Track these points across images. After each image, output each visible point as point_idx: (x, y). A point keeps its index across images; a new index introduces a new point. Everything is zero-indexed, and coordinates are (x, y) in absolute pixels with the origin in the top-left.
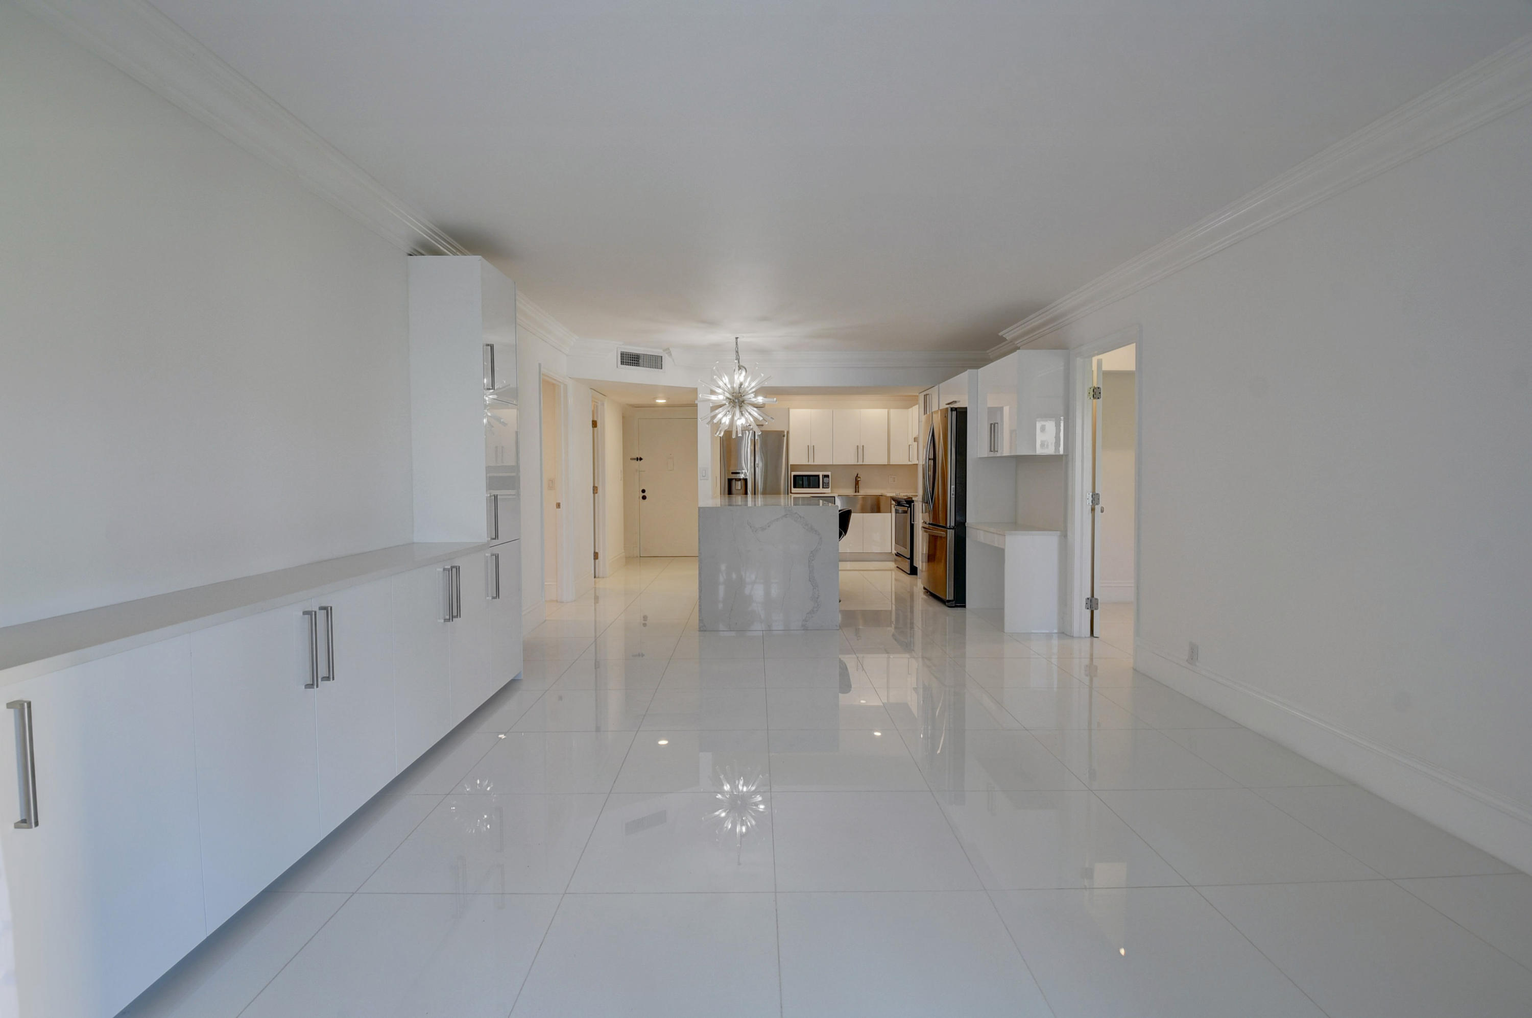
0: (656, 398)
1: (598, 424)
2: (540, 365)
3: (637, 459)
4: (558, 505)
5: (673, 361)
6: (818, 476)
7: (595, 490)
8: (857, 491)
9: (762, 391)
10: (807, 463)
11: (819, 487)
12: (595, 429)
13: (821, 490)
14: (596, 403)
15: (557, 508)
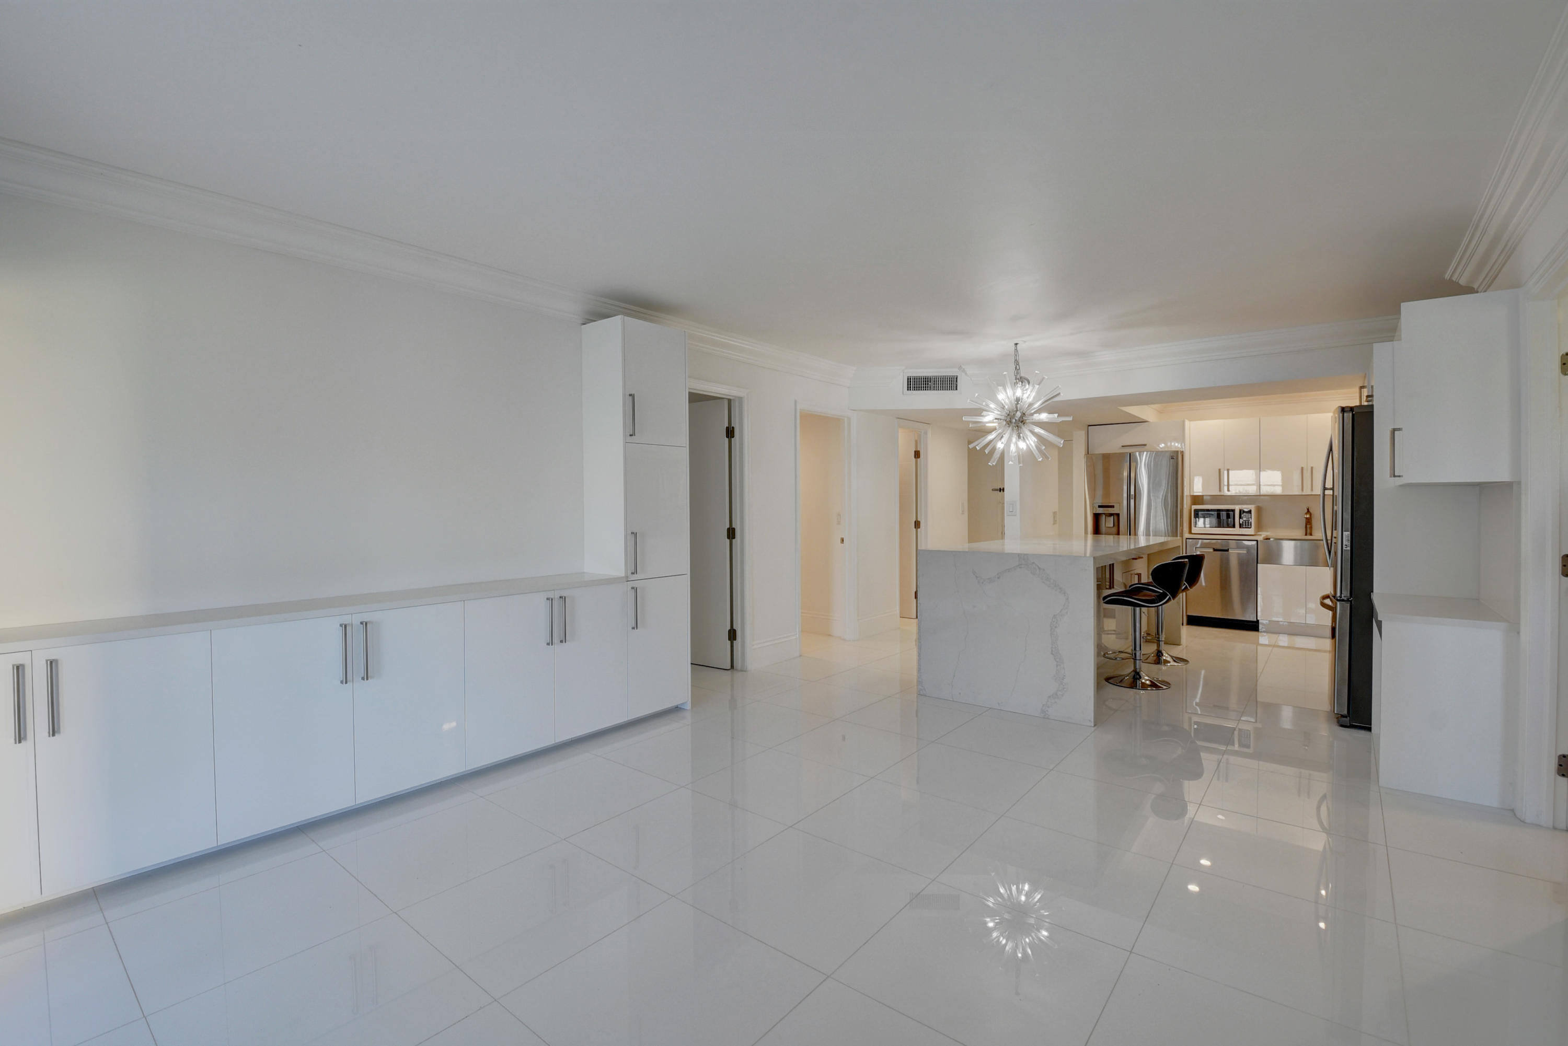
1: (923, 455)
2: (796, 402)
3: (999, 490)
4: (842, 541)
5: (971, 379)
6: (1233, 511)
7: (918, 524)
8: (1309, 533)
9: (1048, 407)
10: (1219, 494)
11: (1234, 526)
12: (919, 459)
13: (1237, 530)
14: (918, 433)
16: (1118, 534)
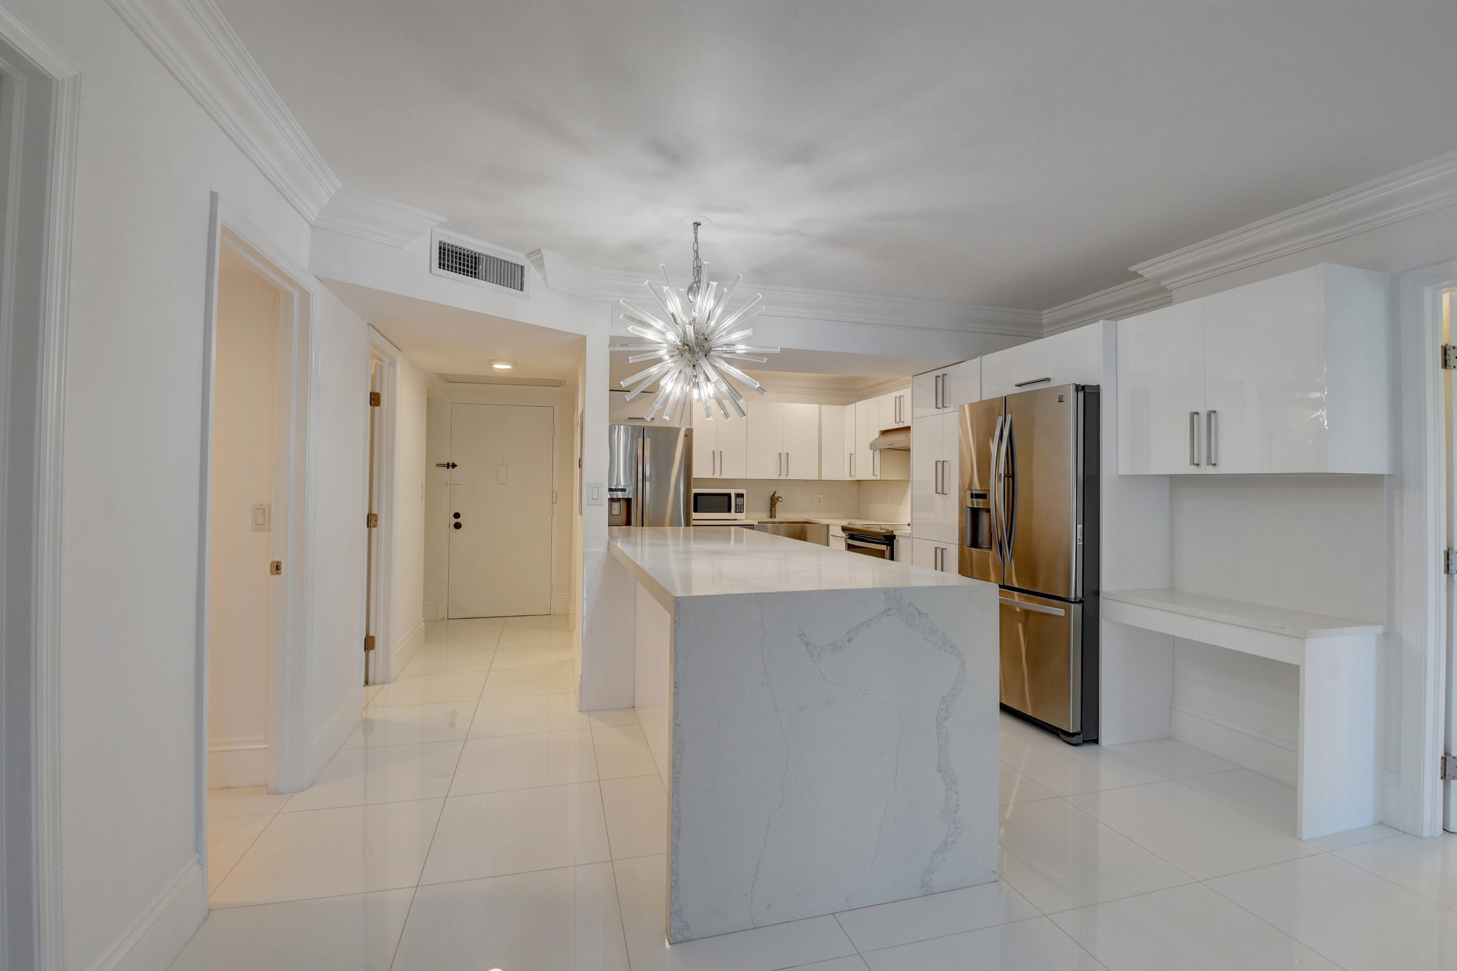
0: (492, 361)
1: (384, 400)
2: (214, 197)
3: (448, 466)
4: (277, 568)
5: (545, 279)
6: (729, 495)
7: (371, 520)
8: (773, 515)
10: (716, 477)
11: (728, 509)
12: (377, 408)
13: (733, 515)
14: (380, 362)
15: (272, 573)
16: (628, 523)
